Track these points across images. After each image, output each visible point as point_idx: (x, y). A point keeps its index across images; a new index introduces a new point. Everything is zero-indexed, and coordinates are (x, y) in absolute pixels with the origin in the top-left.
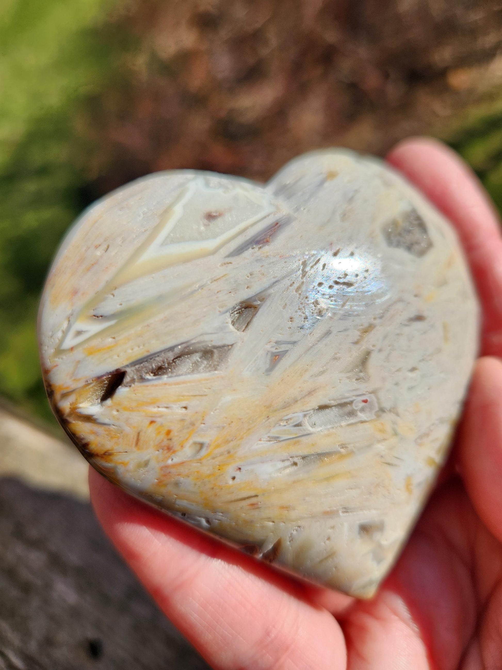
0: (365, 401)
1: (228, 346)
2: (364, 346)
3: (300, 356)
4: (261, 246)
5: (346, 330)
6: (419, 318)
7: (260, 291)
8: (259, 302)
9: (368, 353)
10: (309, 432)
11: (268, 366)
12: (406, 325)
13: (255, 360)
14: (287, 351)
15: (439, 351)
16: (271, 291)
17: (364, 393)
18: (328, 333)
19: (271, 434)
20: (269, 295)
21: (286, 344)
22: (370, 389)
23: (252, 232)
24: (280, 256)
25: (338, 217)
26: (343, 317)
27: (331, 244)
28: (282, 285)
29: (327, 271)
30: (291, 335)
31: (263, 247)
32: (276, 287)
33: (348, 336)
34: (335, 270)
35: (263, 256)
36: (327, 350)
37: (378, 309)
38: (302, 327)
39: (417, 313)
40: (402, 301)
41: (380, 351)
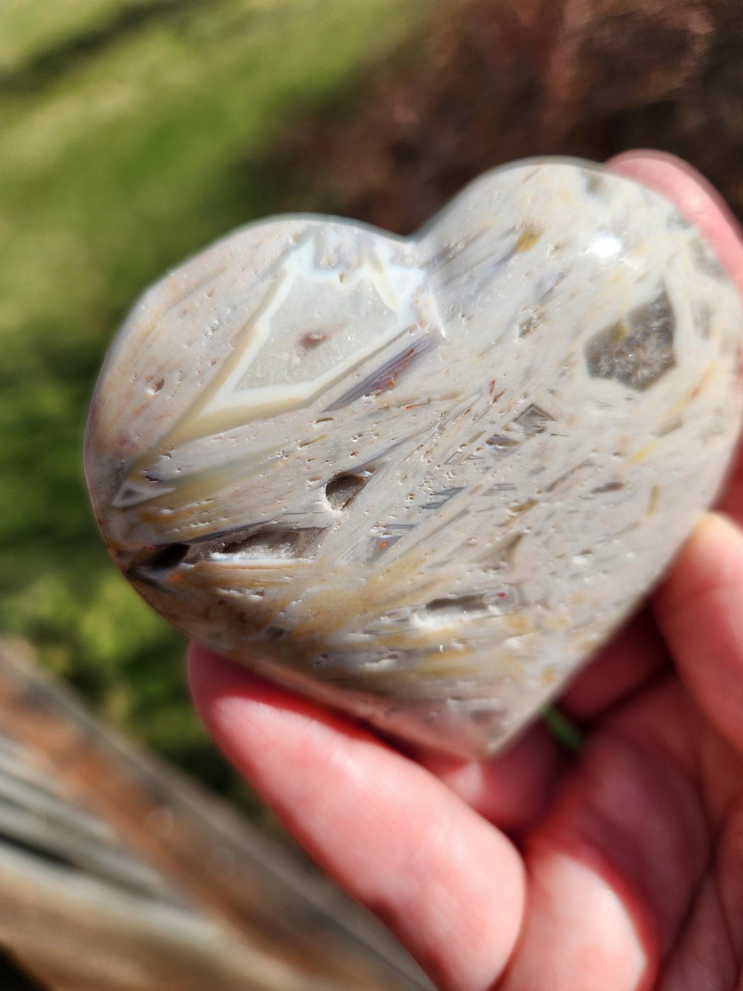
0: (503, 595)
1: (320, 529)
2: (515, 529)
3: (417, 543)
4: (379, 391)
5: (492, 508)
6: (614, 486)
7: (371, 459)
8: (367, 474)
9: (519, 538)
11: (370, 555)
12: (587, 499)
13: (354, 547)
14: (400, 537)
15: (635, 525)
16: (388, 459)
17: (502, 585)
18: (465, 512)
19: (366, 627)
20: (384, 464)
21: (398, 528)
22: (511, 581)
23: (370, 368)
24: (408, 407)
25: (517, 330)
26: (491, 492)
27: (494, 382)
28: (406, 448)
29: (478, 427)
30: (409, 516)
31: (383, 392)
32: (395, 454)
33: (492, 516)
34: (493, 423)
35: (381, 407)
36: (457, 535)
37: (547, 478)
38: (428, 506)
39: (611, 481)
40: (591, 465)
41: (537, 534)
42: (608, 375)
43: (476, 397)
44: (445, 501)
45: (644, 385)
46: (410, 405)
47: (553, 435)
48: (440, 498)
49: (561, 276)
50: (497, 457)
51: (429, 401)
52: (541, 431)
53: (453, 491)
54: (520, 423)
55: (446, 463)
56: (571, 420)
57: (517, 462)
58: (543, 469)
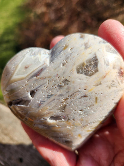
0: (64, 117)
1: (29, 101)
3: (46, 105)
4: (37, 76)
5: (59, 99)
6: (85, 96)
7: (36, 88)
8: (36, 91)
9: (66, 105)
11: (38, 106)
12: (79, 98)
13: (35, 105)
15: (93, 105)
16: (39, 88)
17: (64, 115)
21: (42, 102)
22: (66, 114)
23: (35, 72)
25: (62, 65)
26: (59, 96)
27: (57, 74)
28: (42, 87)
29: (55, 83)
30: (44, 99)
32: (40, 87)
33: (60, 101)
34: (58, 82)
35: (37, 79)
36: (53, 104)
37: (70, 94)
38: (47, 98)
39: (85, 95)
40: (79, 91)
41: (70, 105)
42: (82, 73)
43: (54, 77)
45: (90, 75)
46: (42, 79)
47: (70, 85)
48: (49, 96)
49: (71, 54)
50: (59, 89)
51: (46, 78)
52: (68, 84)
53: (52, 95)
54: (64, 83)
55: (50, 90)
56: (74, 82)
57: (63, 90)
58: (69, 92)
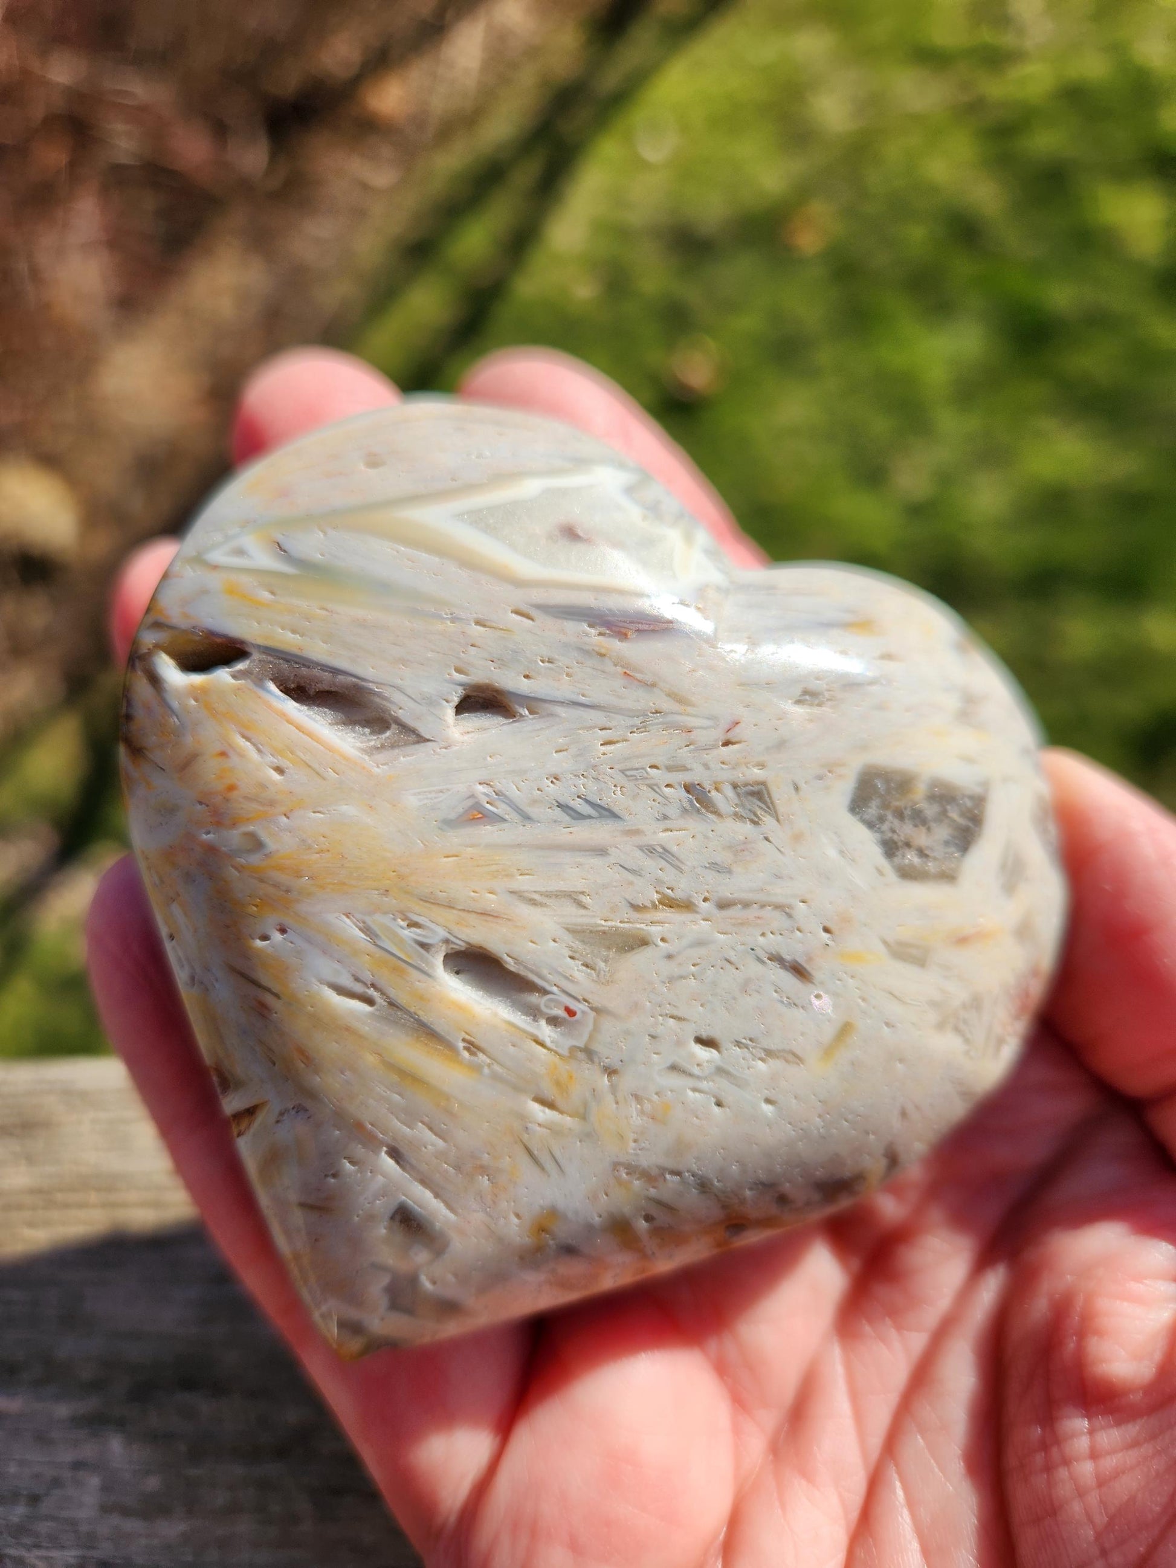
0: (571, 1013)
1: (418, 735)
2: (647, 925)
3: (519, 846)
4: (608, 632)
5: (638, 873)
6: (799, 971)
7: (543, 697)
8: (524, 711)
9: (642, 942)
10: (430, 971)
11: (452, 816)
12: (759, 960)
13: (441, 791)
14: (505, 820)
15: (796, 1058)
16: (561, 711)
17: (580, 998)
18: (601, 851)
19: (369, 920)
20: (551, 715)
21: (511, 807)
22: (596, 1001)
23: (612, 603)
24: (625, 673)
25: (797, 693)
26: (649, 850)
27: (737, 723)
28: (588, 717)
29: (686, 758)
30: (534, 802)
31: (610, 636)
32: (573, 712)
33: (631, 883)
34: (706, 766)
35: (597, 649)
36: (573, 874)
37: (728, 888)
38: (564, 808)
39: (802, 961)
40: (789, 916)
41: (669, 957)
42: (870, 825)
43: (708, 723)
44: (590, 817)
45: (907, 874)
46: (629, 675)
47: (767, 839)
48: (586, 809)
50: (685, 813)
51: (653, 685)
52: (755, 822)
53: (607, 813)
54: (737, 794)
55: (622, 771)
56: (798, 838)
57: (706, 837)
58: (729, 871)
